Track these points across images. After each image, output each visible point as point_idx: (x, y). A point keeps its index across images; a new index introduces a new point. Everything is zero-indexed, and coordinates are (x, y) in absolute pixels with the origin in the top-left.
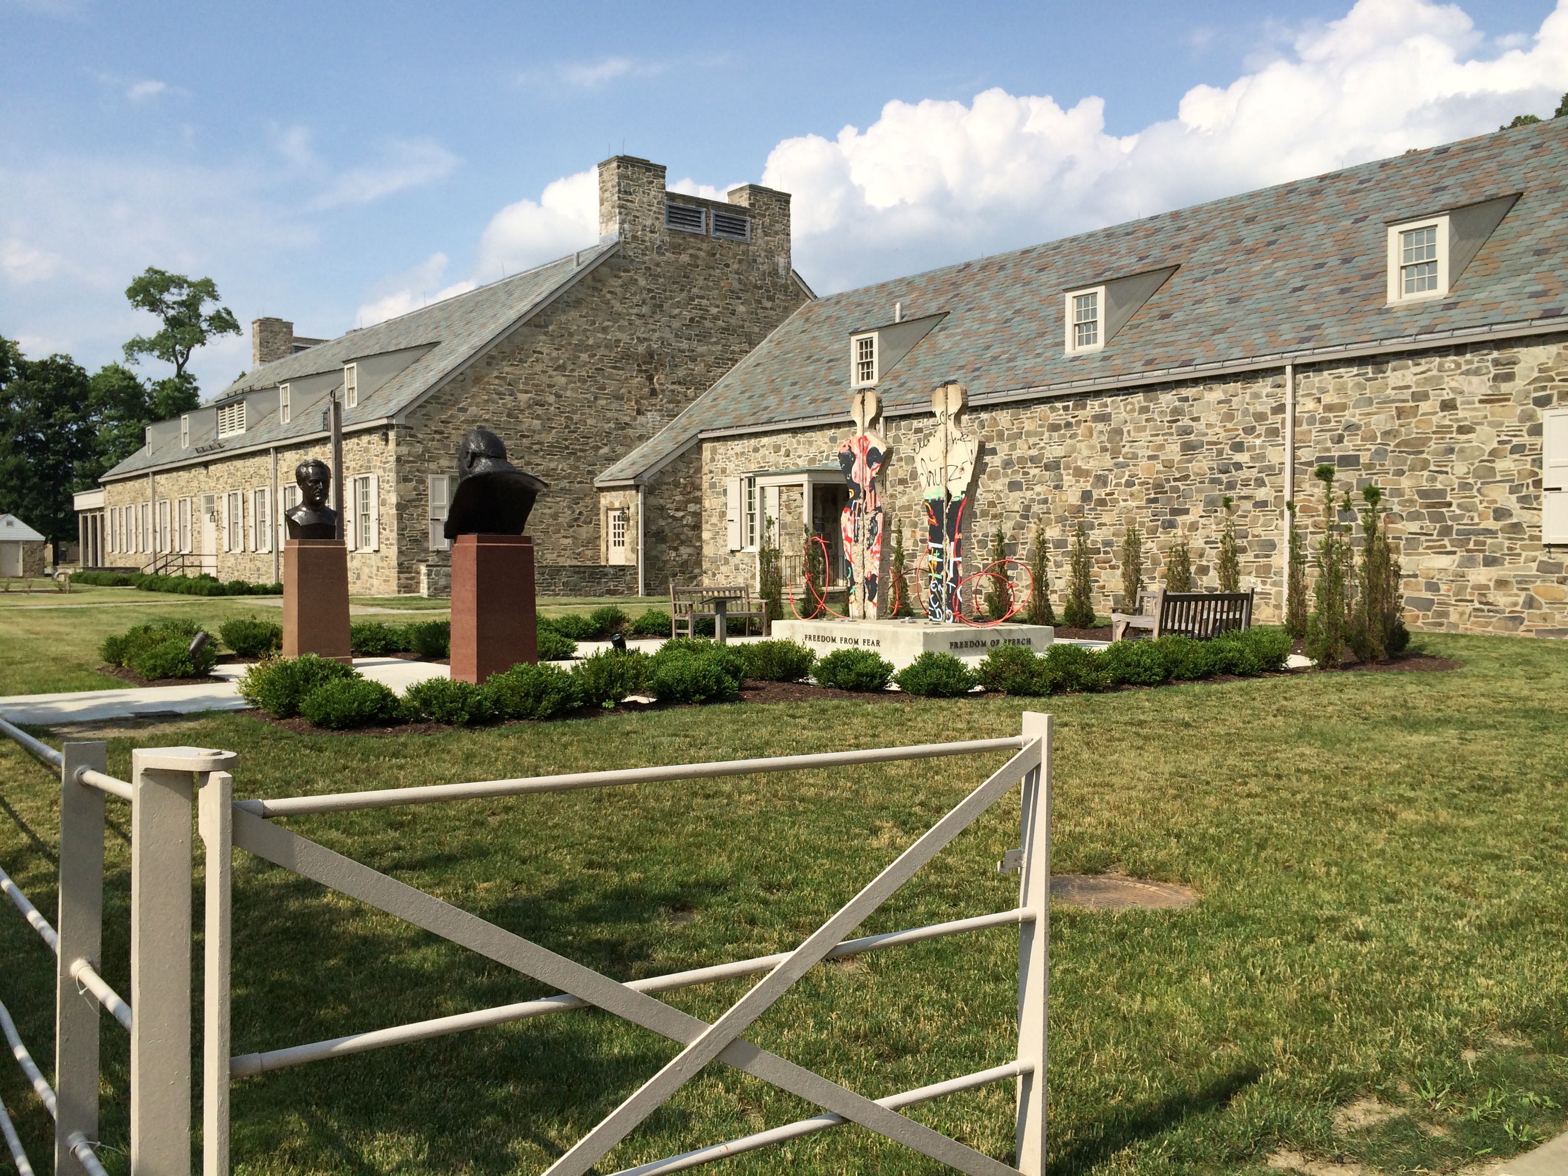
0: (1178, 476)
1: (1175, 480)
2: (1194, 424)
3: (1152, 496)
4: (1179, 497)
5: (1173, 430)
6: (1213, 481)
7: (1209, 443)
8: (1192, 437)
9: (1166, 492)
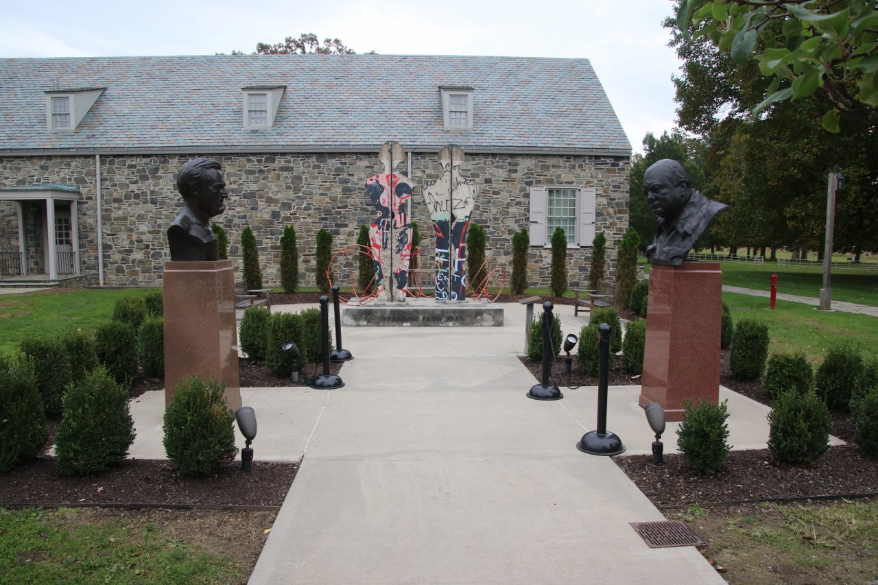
0: (340, 206)
1: (338, 208)
2: (350, 178)
3: (323, 216)
4: (341, 217)
5: (337, 180)
6: (363, 210)
7: (359, 189)
8: (349, 185)
9: (333, 214)
